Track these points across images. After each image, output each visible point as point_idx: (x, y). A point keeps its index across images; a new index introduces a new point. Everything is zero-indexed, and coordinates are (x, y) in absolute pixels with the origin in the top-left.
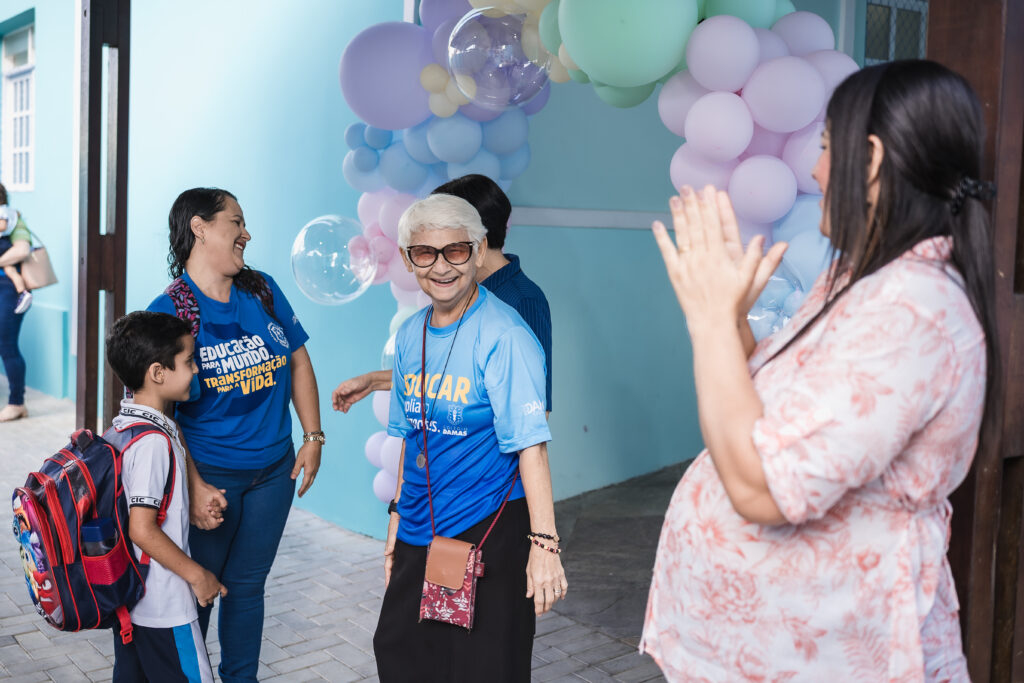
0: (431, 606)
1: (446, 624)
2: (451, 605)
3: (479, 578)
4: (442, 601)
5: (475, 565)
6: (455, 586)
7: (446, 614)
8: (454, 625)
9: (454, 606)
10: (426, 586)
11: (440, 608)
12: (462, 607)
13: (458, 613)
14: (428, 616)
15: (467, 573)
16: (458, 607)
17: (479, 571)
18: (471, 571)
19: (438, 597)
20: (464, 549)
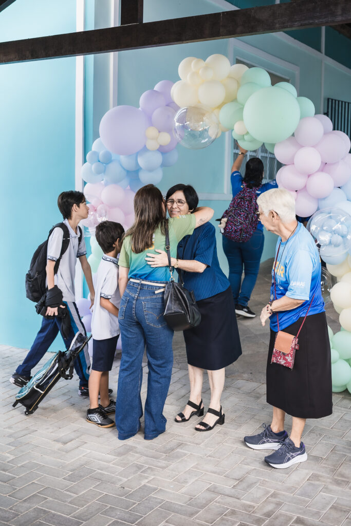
0: (276, 358)
1: (282, 365)
2: (284, 359)
3: (296, 350)
4: (281, 357)
5: (296, 345)
6: (287, 352)
7: (282, 362)
8: (285, 367)
9: (286, 360)
10: (274, 350)
11: (280, 359)
12: (289, 360)
13: (287, 362)
14: (275, 362)
15: (292, 348)
16: (287, 360)
17: (297, 347)
18: (293, 347)
19: (279, 355)
20: (291, 337)
